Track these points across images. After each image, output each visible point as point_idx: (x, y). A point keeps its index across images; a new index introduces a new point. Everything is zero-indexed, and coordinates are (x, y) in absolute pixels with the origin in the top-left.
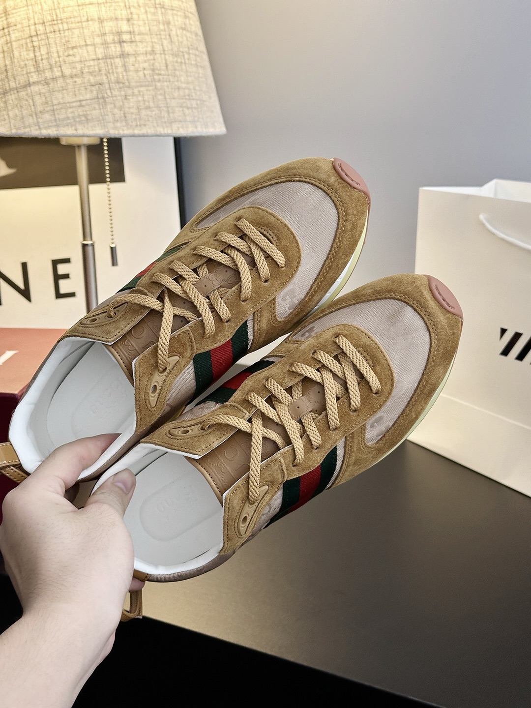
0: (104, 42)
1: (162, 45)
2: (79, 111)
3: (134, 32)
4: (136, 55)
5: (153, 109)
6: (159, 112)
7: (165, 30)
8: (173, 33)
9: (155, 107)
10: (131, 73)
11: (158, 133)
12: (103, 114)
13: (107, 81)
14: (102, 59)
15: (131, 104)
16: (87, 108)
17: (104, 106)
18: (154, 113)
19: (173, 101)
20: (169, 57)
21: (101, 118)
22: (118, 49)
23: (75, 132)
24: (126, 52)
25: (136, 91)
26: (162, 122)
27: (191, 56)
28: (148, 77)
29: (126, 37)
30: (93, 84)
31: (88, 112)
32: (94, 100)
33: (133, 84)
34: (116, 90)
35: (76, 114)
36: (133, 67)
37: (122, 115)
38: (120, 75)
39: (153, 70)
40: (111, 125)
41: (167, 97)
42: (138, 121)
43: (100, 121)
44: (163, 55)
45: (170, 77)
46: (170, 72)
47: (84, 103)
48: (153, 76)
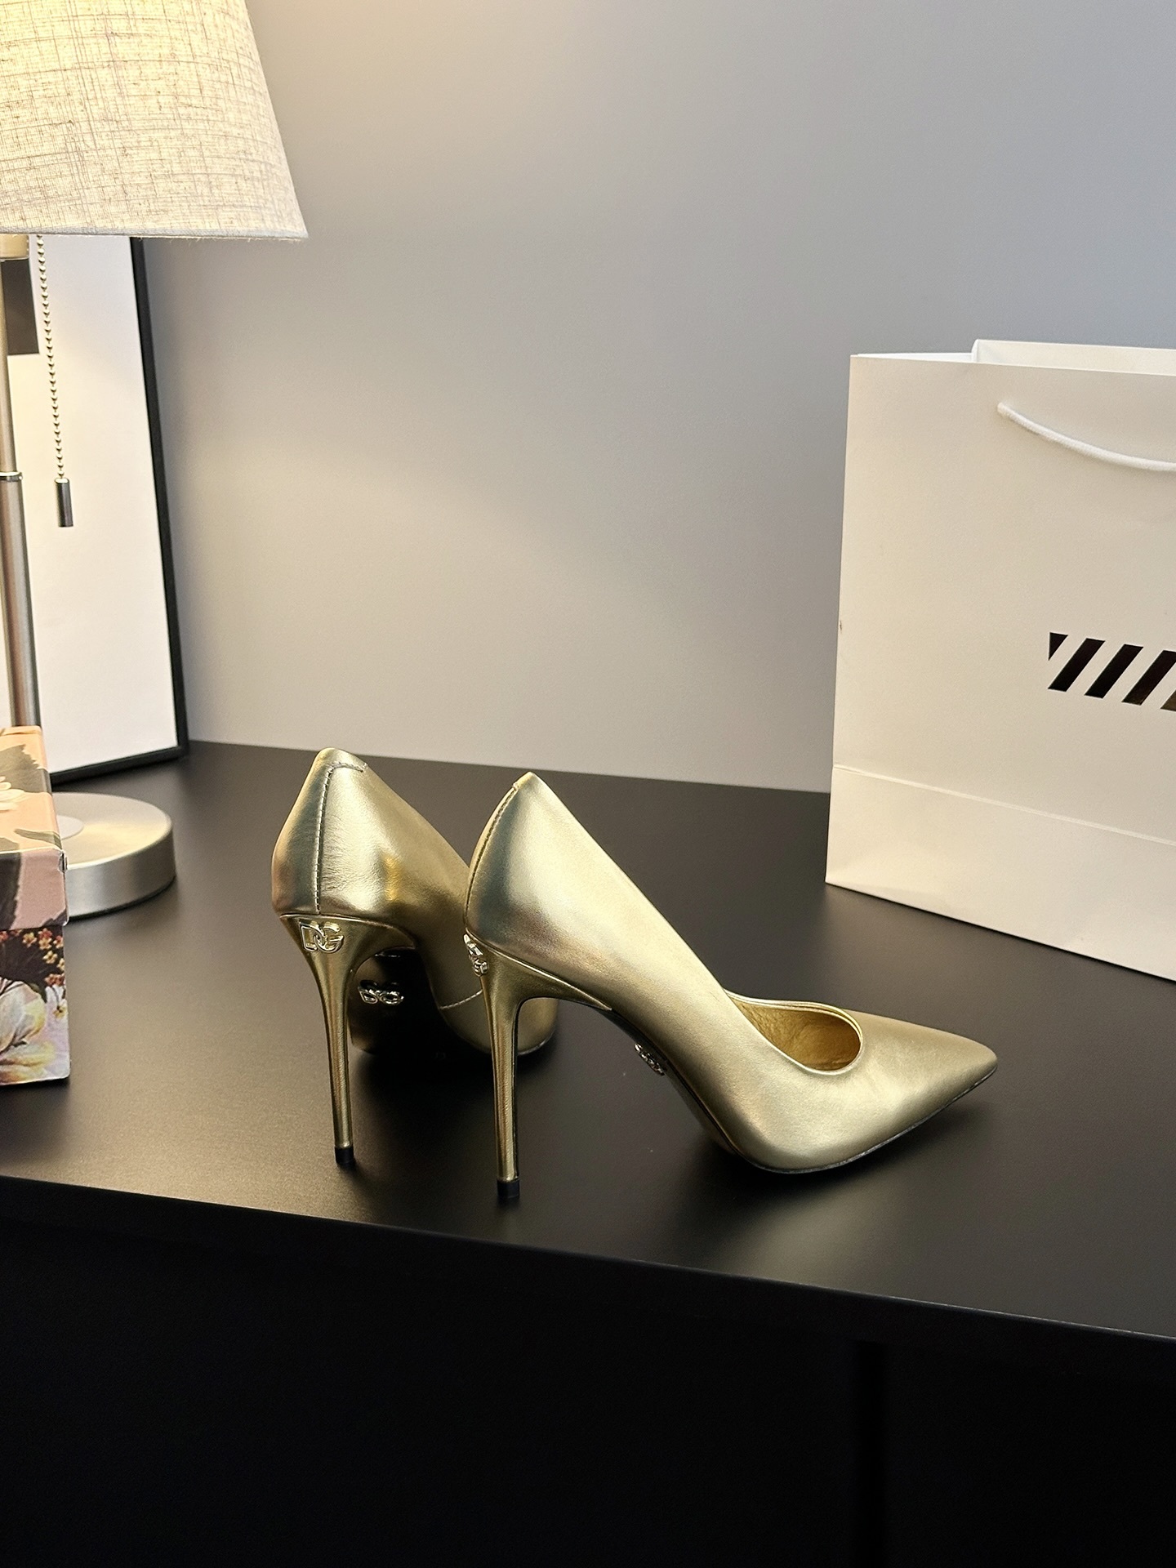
0: (74, 33)
1: (190, 45)
2: (28, 178)
3: (133, 14)
4: (139, 62)
5: (181, 178)
6: (192, 184)
7: (194, 15)
8: (208, 20)
9: (184, 174)
10: (132, 101)
11: (193, 228)
12: (79, 185)
13: (85, 117)
14: (71, 69)
15: (136, 168)
16: (45, 172)
17: (80, 168)
18: (182, 186)
19: (216, 160)
20: (203, 68)
21: (75, 192)
22: (105, 49)
23: (21, 224)
24: (120, 56)
25: (144, 138)
26: (200, 205)
27: (244, 70)
28: (165, 110)
29: (119, 25)
30: (57, 122)
31: (48, 182)
32: (59, 156)
33: (136, 124)
34: (104, 135)
35: (22, 185)
36: (134, 86)
37: (119, 188)
38: (111, 103)
39: (176, 97)
40: (95, 210)
41: (207, 153)
42: (151, 201)
43: (72, 200)
44: (192, 66)
45: (209, 110)
46: (207, 99)
47: (37, 161)
48: (176, 108)
